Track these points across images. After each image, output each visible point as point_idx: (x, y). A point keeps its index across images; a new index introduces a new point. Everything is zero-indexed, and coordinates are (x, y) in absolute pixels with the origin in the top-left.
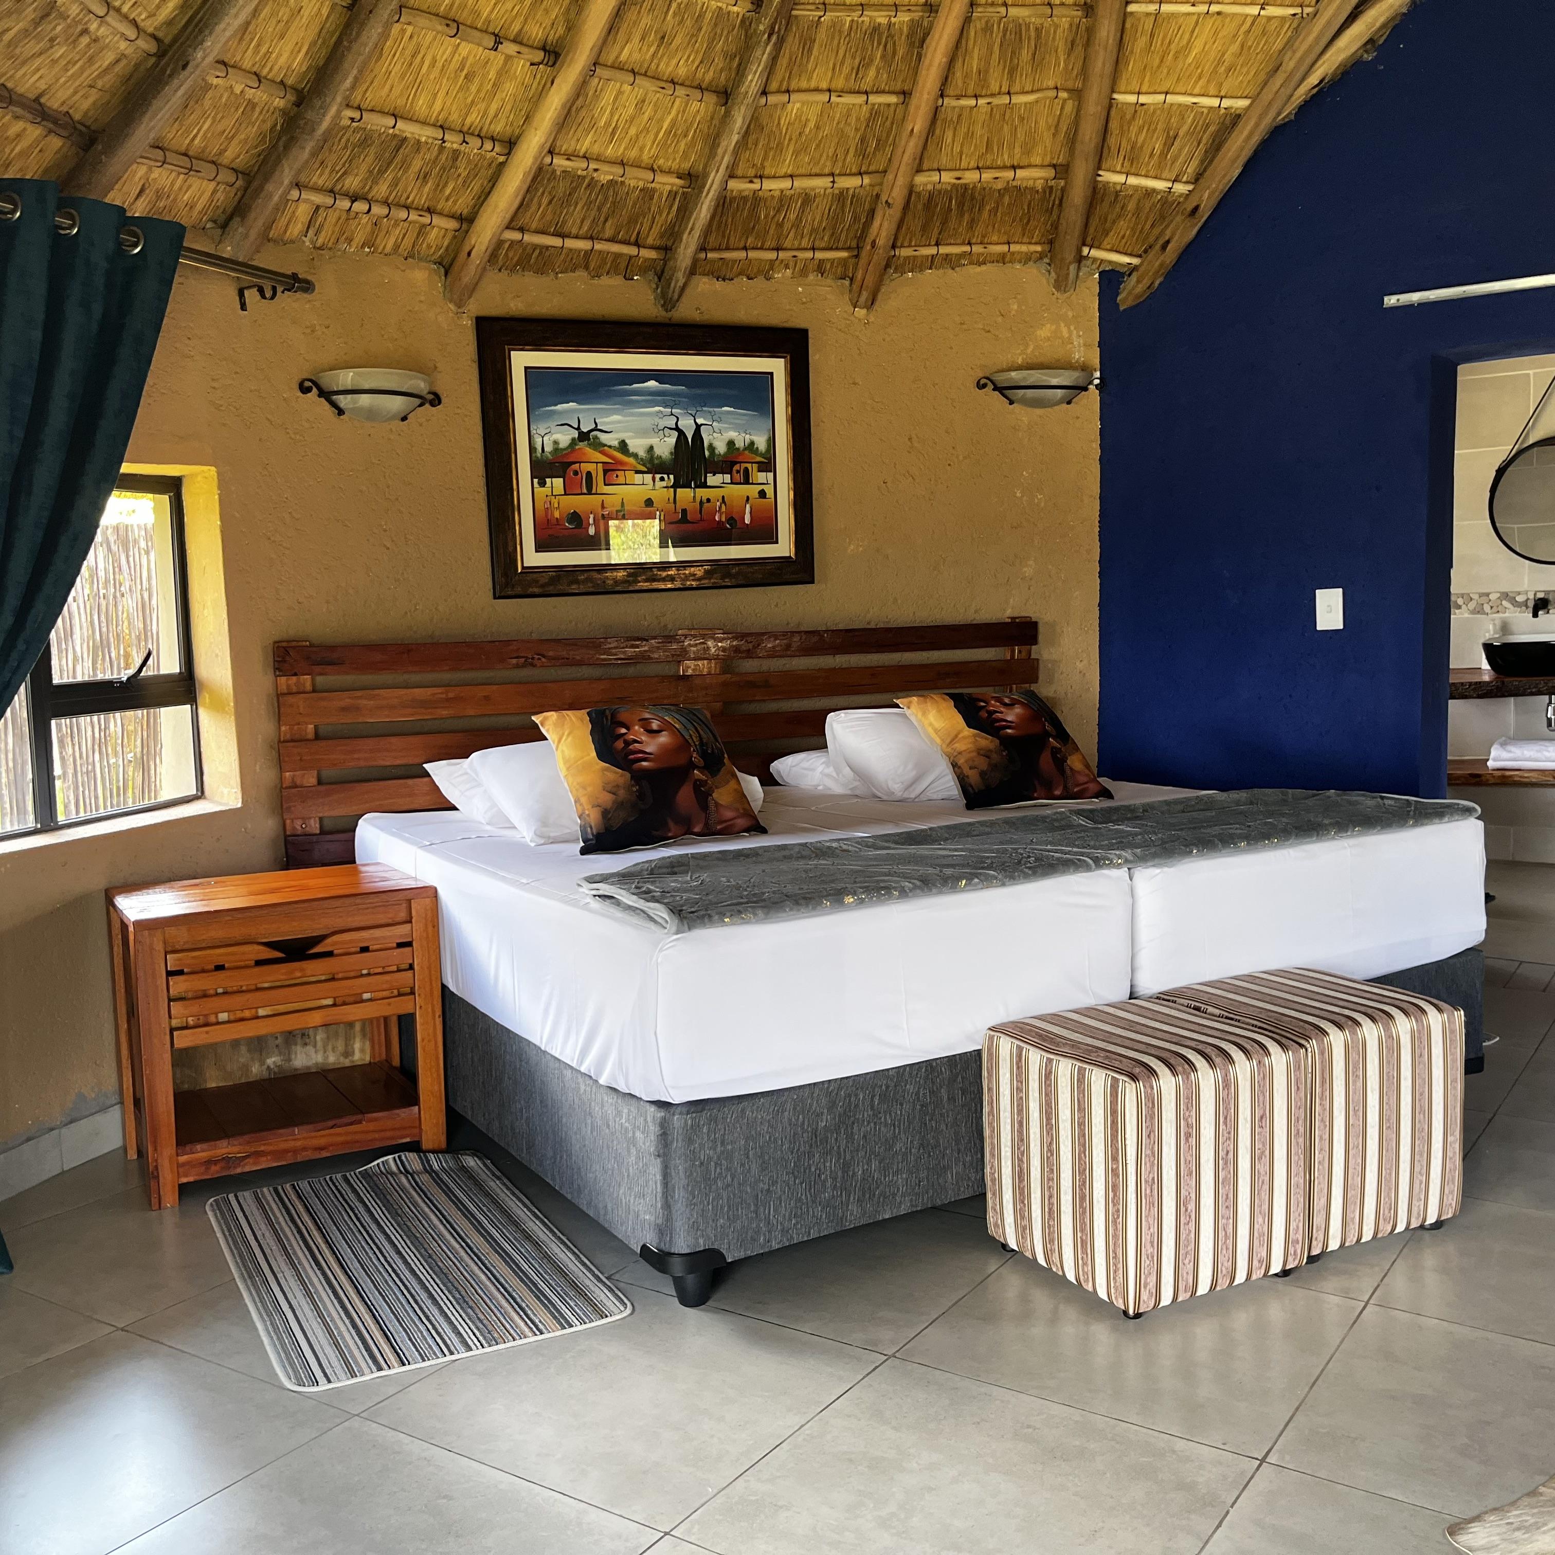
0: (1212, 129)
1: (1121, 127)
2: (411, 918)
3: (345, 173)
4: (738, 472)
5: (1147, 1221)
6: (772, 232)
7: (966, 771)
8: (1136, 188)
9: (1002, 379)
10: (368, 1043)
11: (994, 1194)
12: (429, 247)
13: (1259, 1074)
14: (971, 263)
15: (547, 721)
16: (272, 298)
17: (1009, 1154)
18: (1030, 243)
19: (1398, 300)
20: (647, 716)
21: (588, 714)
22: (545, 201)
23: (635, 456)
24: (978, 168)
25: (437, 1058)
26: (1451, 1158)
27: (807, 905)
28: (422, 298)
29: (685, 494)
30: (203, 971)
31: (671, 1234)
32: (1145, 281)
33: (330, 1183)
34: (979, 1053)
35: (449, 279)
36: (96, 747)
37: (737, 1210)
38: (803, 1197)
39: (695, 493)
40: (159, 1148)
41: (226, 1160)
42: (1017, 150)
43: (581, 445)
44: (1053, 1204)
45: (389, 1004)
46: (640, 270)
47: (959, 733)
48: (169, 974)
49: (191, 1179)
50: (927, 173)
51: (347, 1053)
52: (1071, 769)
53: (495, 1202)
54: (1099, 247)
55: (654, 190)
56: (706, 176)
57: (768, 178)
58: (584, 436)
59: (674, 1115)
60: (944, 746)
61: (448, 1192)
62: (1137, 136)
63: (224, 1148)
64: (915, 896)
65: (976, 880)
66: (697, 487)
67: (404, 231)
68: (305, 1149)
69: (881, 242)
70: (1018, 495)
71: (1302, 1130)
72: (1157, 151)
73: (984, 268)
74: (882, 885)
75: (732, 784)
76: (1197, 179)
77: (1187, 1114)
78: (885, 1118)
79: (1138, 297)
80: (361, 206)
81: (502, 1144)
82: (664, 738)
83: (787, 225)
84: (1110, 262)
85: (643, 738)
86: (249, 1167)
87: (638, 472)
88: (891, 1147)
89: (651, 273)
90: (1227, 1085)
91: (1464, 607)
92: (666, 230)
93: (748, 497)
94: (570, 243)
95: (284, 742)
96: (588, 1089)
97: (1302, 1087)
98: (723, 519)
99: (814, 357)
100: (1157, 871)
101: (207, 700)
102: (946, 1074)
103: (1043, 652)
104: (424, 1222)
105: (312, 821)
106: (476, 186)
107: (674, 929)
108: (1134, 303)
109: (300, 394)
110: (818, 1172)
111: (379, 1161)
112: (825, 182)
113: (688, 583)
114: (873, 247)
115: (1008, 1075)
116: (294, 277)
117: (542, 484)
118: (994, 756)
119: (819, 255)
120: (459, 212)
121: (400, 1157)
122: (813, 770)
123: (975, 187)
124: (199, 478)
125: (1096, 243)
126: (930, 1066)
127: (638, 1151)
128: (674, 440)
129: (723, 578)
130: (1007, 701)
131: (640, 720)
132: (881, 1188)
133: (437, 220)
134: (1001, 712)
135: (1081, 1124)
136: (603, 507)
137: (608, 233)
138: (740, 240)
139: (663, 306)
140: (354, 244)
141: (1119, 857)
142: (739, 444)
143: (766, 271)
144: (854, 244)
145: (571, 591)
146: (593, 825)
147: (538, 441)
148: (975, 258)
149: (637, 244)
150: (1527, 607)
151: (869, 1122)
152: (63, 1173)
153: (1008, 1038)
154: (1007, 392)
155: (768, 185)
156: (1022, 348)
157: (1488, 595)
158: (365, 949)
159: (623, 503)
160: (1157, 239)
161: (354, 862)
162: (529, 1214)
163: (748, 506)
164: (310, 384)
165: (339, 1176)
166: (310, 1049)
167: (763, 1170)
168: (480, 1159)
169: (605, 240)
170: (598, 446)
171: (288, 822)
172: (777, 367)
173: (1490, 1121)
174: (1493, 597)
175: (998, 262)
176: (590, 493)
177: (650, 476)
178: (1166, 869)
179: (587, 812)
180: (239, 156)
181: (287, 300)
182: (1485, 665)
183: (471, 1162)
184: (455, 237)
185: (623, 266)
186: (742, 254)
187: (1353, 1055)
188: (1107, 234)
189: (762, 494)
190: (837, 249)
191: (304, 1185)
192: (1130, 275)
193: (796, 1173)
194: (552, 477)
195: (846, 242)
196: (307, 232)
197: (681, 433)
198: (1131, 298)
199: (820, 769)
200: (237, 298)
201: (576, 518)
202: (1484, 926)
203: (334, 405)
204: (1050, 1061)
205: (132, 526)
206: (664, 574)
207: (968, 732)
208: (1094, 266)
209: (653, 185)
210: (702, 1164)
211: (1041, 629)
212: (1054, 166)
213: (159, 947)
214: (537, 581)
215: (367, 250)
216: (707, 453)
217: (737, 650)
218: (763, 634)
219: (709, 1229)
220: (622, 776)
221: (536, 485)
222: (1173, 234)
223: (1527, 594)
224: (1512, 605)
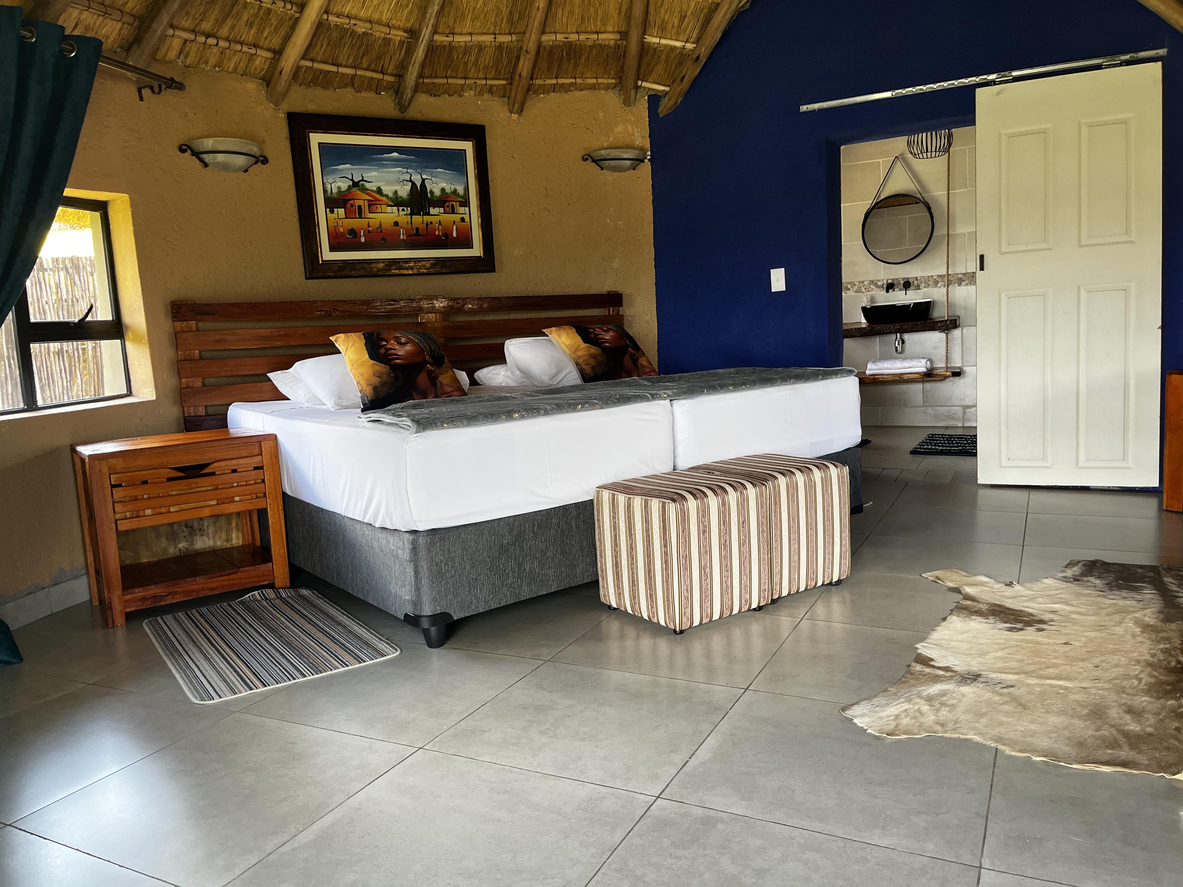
0: (705, 11)
1: (656, 10)
2: (262, 452)
3: (201, 20)
4: (448, 206)
5: (684, 578)
6: (461, 68)
7: (584, 366)
8: (666, 46)
9: (597, 155)
10: (240, 535)
11: (603, 578)
12: (256, 68)
13: (741, 498)
14: (576, 90)
15: (340, 340)
16: (159, 93)
17: (610, 554)
18: (609, 78)
19: (807, 108)
20: (398, 335)
21: (363, 334)
22: (325, 43)
23: (387, 196)
24: (577, 32)
25: (282, 535)
26: (844, 546)
27: (492, 418)
28: (253, 99)
29: (417, 219)
30: (134, 485)
31: (421, 605)
32: (673, 100)
33: (220, 608)
34: (592, 500)
35: (269, 88)
36: (65, 392)
37: (459, 590)
38: (496, 582)
39: (423, 218)
40: (111, 591)
41: (155, 597)
42: (598, 23)
43: (354, 189)
44: (634, 578)
45: (251, 503)
46: (385, 88)
47: (579, 346)
48: (113, 486)
49: (133, 609)
50: (549, 34)
51: (228, 540)
52: (641, 365)
53: (320, 610)
54: (647, 81)
55: (390, 39)
56: (420, 31)
57: (457, 34)
58: (355, 184)
59: (419, 537)
60: (571, 354)
61: (292, 607)
62: (665, 14)
63: (153, 590)
64: (553, 414)
65: (587, 405)
66: (424, 215)
67: (240, 58)
68: (203, 589)
69: (524, 74)
70: (608, 221)
71: (765, 529)
72: (676, 24)
73: (583, 92)
74: (534, 407)
75: (450, 373)
76: (697, 41)
77: (703, 520)
78: (541, 538)
79: (670, 109)
80: (212, 41)
81: (322, 577)
82: (409, 347)
83: (470, 64)
84: (654, 90)
85: (397, 347)
86: (169, 601)
87: (389, 206)
88: (545, 554)
89: (392, 90)
90: (724, 504)
91: (851, 289)
92: (399, 64)
93: (454, 221)
94: (342, 70)
95: (180, 361)
96: (370, 532)
97: (764, 506)
98: (441, 234)
99: (489, 142)
100: (685, 401)
101: (131, 337)
102: (574, 512)
103: (626, 311)
104: (277, 621)
105: (200, 408)
106: (283, 32)
107: (414, 430)
108: (667, 113)
109: (180, 153)
110: (504, 568)
111: (250, 594)
112: (490, 38)
113: (422, 271)
114: (520, 77)
115: (608, 511)
116: (172, 80)
117: (332, 212)
118: (599, 357)
119: (489, 82)
120: (273, 47)
121: (262, 592)
122: (499, 374)
123: (576, 44)
124: (119, 202)
125: (645, 79)
126: (565, 509)
127: (400, 561)
128: (410, 187)
129: (442, 268)
130: (605, 329)
131: (394, 337)
132: (540, 576)
133: (259, 52)
134: (602, 335)
135: (647, 530)
136: (369, 226)
137: (365, 65)
138: (443, 71)
139: (399, 110)
140: (209, 65)
141: (665, 393)
142: (448, 191)
143: (459, 91)
144: (509, 77)
145: (351, 275)
146: (368, 395)
147: (328, 187)
148: (578, 86)
149: (382, 72)
150: (883, 288)
151: (532, 540)
152: (52, 615)
153: (607, 490)
154: (598, 162)
155: (457, 38)
156: (607, 138)
157: (863, 282)
158: (234, 471)
159: (380, 224)
160: (678, 77)
161: (227, 427)
162: (340, 613)
163: (455, 227)
164: (185, 147)
165: (225, 604)
166: (205, 538)
167: (473, 568)
168: (310, 590)
169: (363, 69)
170: (364, 190)
171: (186, 408)
172: (468, 146)
173: (867, 538)
174: (866, 283)
175: (591, 89)
176: (360, 217)
177: (396, 208)
178: (690, 400)
179: (364, 389)
180: (136, 7)
181: (169, 96)
182: (863, 320)
183: (305, 592)
184: (271, 63)
185: (374, 86)
186: (444, 81)
187: (791, 490)
188: (651, 73)
189: (463, 220)
190: (499, 79)
191: (204, 610)
192: (664, 97)
193: (492, 569)
194: (337, 208)
195: (504, 75)
196: (180, 56)
197: (414, 184)
198: (666, 110)
199: (503, 373)
200: (137, 94)
201: (353, 232)
202: (861, 434)
203: (201, 160)
204: (630, 498)
205: (81, 258)
206: (407, 265)
207: (584, 345)
208: (644, 93)
209: (390, 36)
210: (437, 564)
211: (624, 298)
212: (620, 32)
213: (105, 470)
214: (332, 269)
215: (217, 69)
216: (429, 195)
217: (451, 307)
218: (467, 298)
219: (442, 601)
220: (384, 368)
221: (328, 212)
222: (687, 72)
223: (883, 281)
224: (875, 287)
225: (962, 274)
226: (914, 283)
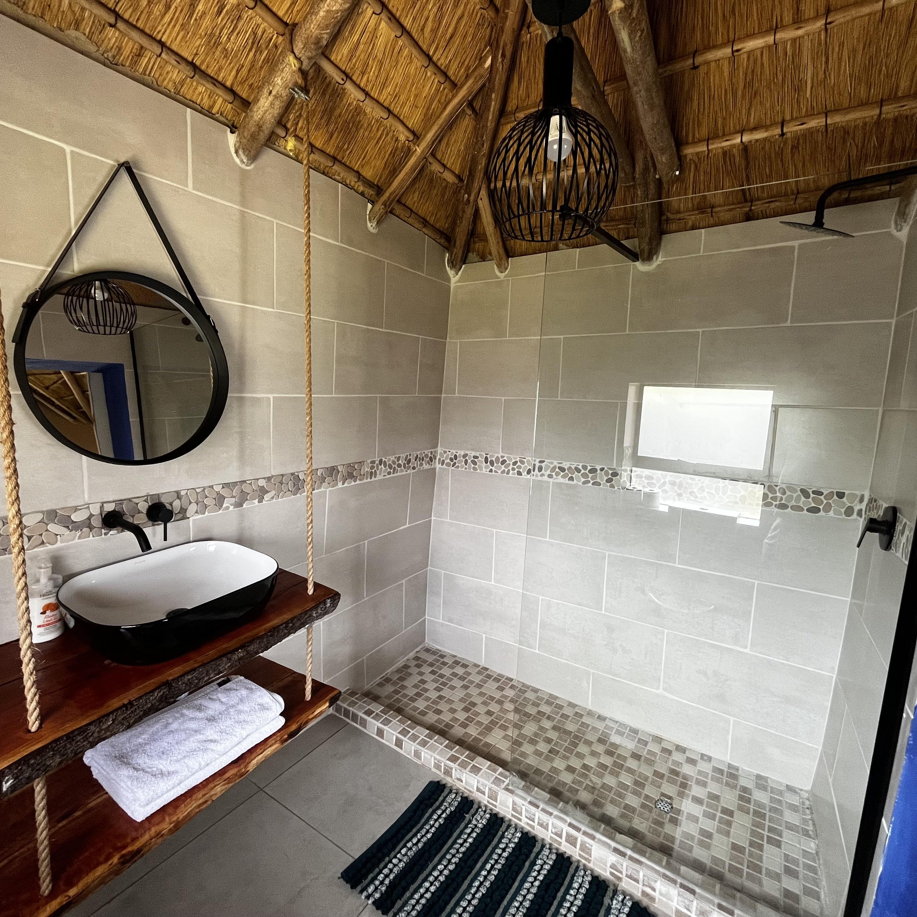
150: (91, 528)
223: (88, 508)
224: (66, 529)
225: (264, 478)
226: (173, 504)
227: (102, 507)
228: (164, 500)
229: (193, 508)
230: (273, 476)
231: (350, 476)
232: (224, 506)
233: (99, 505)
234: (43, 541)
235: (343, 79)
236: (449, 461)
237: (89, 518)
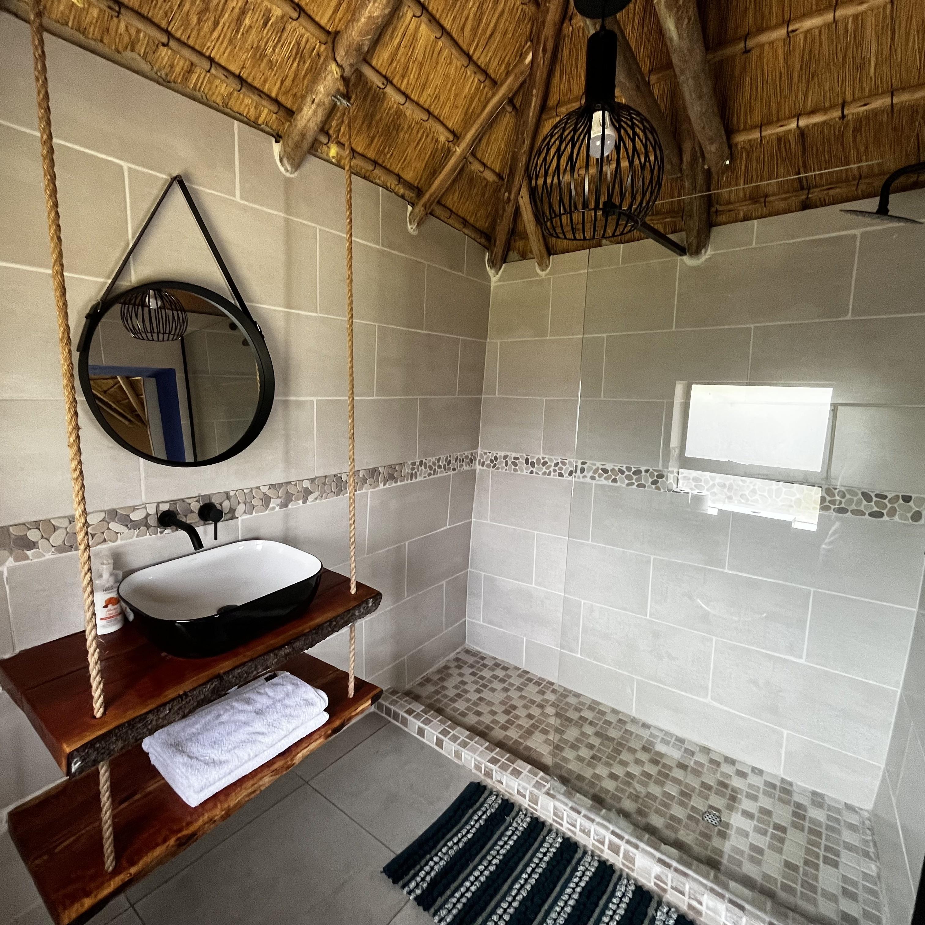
150: (148, 526)
223: (145, 507)
224: (125, 528)
225: (308, 479)
226: (223, 505)
227: (157, 507)
228: (214, 500)
229: (241, 508)
230: (316, 478)
231: (391, 477)
232: (271, 506)
233: (155, 505)
234: (105, 539)
235: (383, 84)
236: (489, 462)
237: (146, 518)
